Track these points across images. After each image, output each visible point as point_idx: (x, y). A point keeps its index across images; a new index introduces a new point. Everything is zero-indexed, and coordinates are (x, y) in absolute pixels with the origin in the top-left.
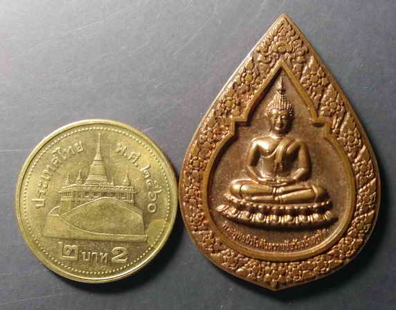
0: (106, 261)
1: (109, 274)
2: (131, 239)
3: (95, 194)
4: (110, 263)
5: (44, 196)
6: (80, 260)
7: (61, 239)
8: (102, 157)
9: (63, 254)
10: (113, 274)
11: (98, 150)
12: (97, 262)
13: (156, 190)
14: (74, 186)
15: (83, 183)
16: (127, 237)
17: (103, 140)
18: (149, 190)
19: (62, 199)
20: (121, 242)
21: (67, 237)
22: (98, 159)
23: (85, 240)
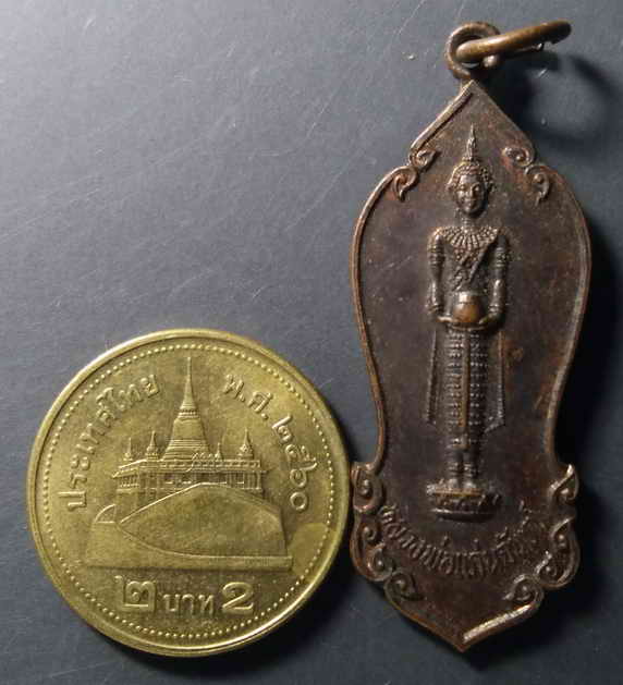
0: (211, 612)
1: (218, 638)
2: (258, 565)
3: (185, 477)
4: (219, 615)
5: (83, 485)
6: (160, 611)
7: (121, 570)
8: (196, 404)
9: (125, 601)
10: (226, 636)
11: (187, 389)
12: (194, 614)
13: (305, 464)
14: (141, 464)
15: (159, 458)
16: (251, 561)
17: (196, 369)
18: (292, 466)
19: (119, 490)
20: (239, 571)
21: (132, 565)
22: (189, 408)
23: (167, 570)
